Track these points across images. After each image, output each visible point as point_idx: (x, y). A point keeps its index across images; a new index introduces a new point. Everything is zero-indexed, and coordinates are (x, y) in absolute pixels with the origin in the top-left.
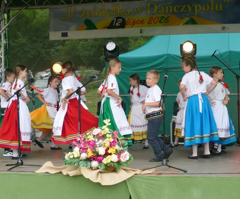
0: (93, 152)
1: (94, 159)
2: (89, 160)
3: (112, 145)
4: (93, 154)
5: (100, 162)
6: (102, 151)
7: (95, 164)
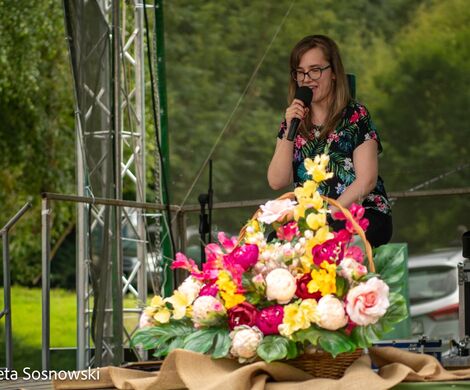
0: (243, 290)
1: (245, 320)
2: (225, 323)
3: (320, 254)
4: (241, 299)
5: (270, 330)
6: (279, 284)
7: (245, 338)
